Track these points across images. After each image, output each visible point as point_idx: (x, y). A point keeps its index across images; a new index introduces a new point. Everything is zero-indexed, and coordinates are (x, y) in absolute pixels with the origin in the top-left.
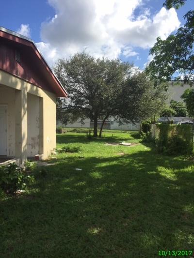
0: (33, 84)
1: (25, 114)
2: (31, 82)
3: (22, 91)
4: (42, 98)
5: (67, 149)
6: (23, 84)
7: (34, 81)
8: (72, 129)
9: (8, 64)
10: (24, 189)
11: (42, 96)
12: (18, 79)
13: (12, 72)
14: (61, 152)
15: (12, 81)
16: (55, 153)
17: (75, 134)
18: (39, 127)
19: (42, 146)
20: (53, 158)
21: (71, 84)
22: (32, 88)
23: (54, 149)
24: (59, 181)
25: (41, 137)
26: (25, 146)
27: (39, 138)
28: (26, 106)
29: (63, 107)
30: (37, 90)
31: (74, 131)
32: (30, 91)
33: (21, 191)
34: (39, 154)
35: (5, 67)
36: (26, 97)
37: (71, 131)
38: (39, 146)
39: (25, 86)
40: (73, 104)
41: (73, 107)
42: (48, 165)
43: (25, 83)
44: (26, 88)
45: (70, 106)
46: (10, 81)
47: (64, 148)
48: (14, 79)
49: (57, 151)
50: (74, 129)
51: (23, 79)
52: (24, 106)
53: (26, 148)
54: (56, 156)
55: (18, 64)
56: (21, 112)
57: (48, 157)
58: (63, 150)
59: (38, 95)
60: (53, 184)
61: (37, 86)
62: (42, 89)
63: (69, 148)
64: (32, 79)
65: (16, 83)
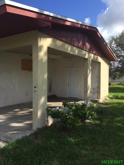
0: (95, 54)
1: (89, 73)
2: (94, 53)
3: (89, 59)
4: (100, 63)
5: (116, 97)
6: (89, 55)
7: (96, 52)
8: (118, 83)
9: (81, 43)
10: (90, 120)
11: (100, 62)
12: (86, 52)
13: (83, 48)
14: (112, 98)
15: (83, 53)
16: (108, 99)
17: (121, 86)
18: (98, 82)
19: (100, 94)
20: (106, 102)
21: (119, 52)
22: (94, 57)
23: (107, 96)
24: (113, 118)
25: (99, 87)
26: (90, 93)
27: (97, 88)
28: (90, 68)
29: (112, 68)
30: (97, 58)
31: (120, 84)
32: (93, 59)
33: (89, 121)
34: (97, 99)
35: (79, 45)
36: (91, 63)
37: (118, 85)
38: (98, 93)
39: (90, 55)
40: (120, 66)
41: (120, 68)
42: (104, 106)
43: (90, 54)
44: (91, 57)
45: (118, 67)
46: (82, 53)
47: (114, 96)
48: (84, 52)
49: (109, 98)
50: (120, 83)
51: (90, 51)
52: (89, 68)
53: (90, 94)
54: (109, 101)
55: (87, 43)
56: (87, 72)
57: (104, 101)
58: (113, 97)
59: (98, 61)
60: (108, 119)
61: (98, 55)
62: (100, 57)
63: (117, 96)
64: (94, 51)
65: (85, 55)
